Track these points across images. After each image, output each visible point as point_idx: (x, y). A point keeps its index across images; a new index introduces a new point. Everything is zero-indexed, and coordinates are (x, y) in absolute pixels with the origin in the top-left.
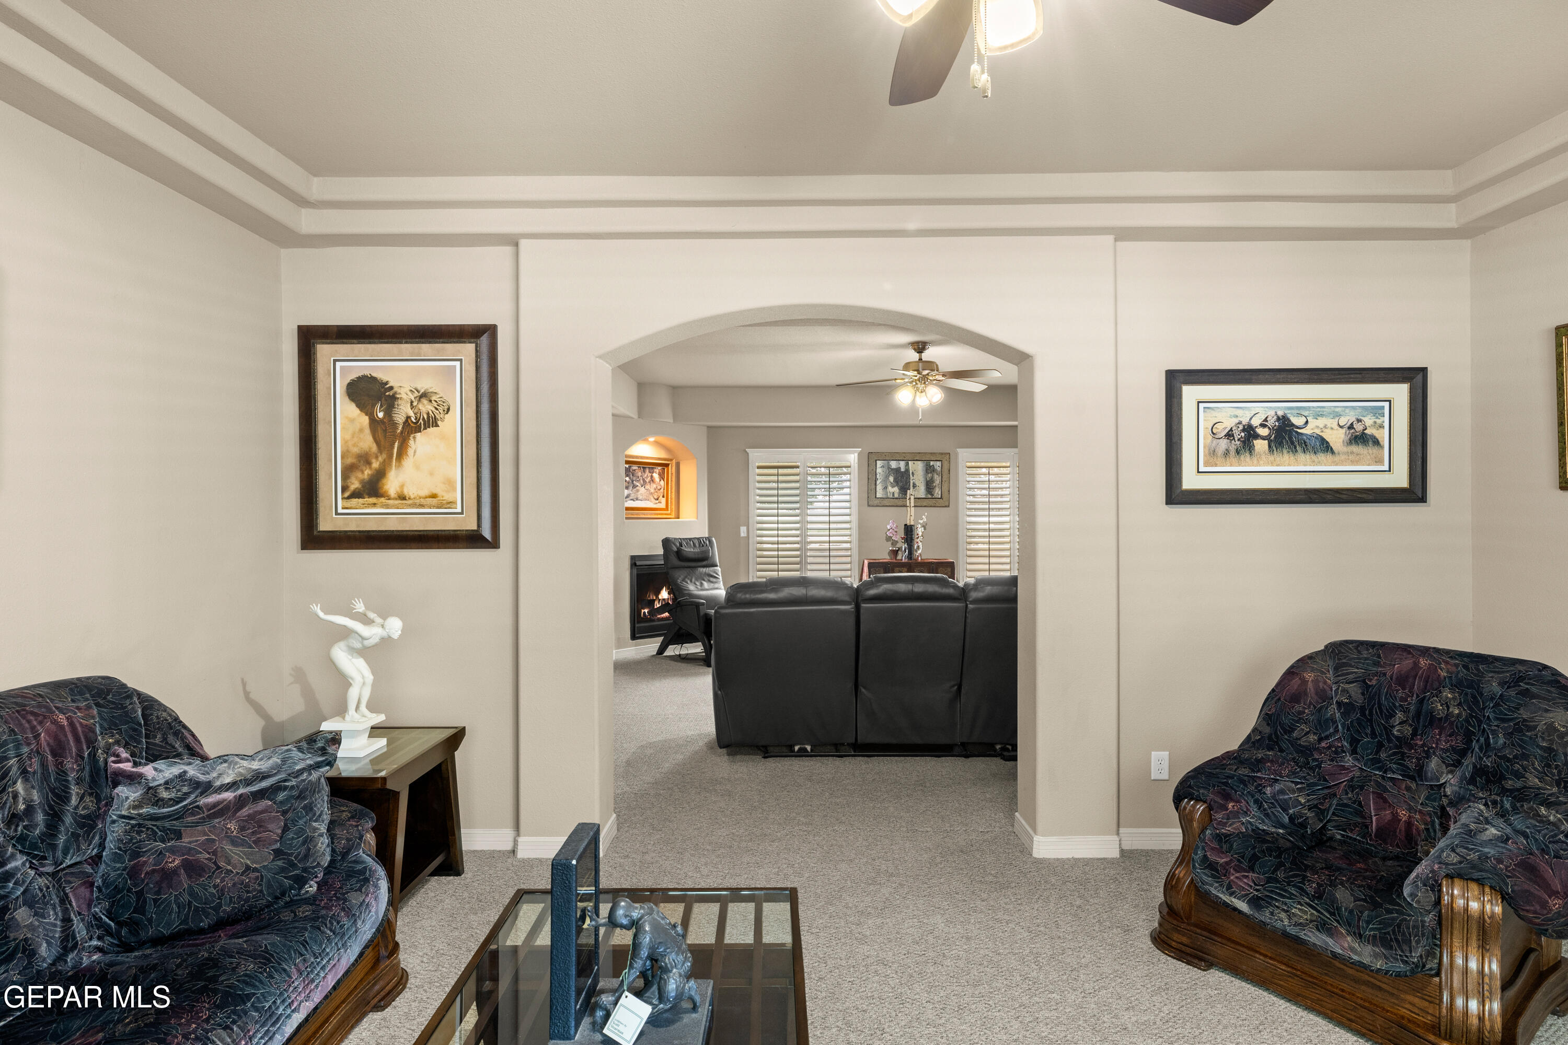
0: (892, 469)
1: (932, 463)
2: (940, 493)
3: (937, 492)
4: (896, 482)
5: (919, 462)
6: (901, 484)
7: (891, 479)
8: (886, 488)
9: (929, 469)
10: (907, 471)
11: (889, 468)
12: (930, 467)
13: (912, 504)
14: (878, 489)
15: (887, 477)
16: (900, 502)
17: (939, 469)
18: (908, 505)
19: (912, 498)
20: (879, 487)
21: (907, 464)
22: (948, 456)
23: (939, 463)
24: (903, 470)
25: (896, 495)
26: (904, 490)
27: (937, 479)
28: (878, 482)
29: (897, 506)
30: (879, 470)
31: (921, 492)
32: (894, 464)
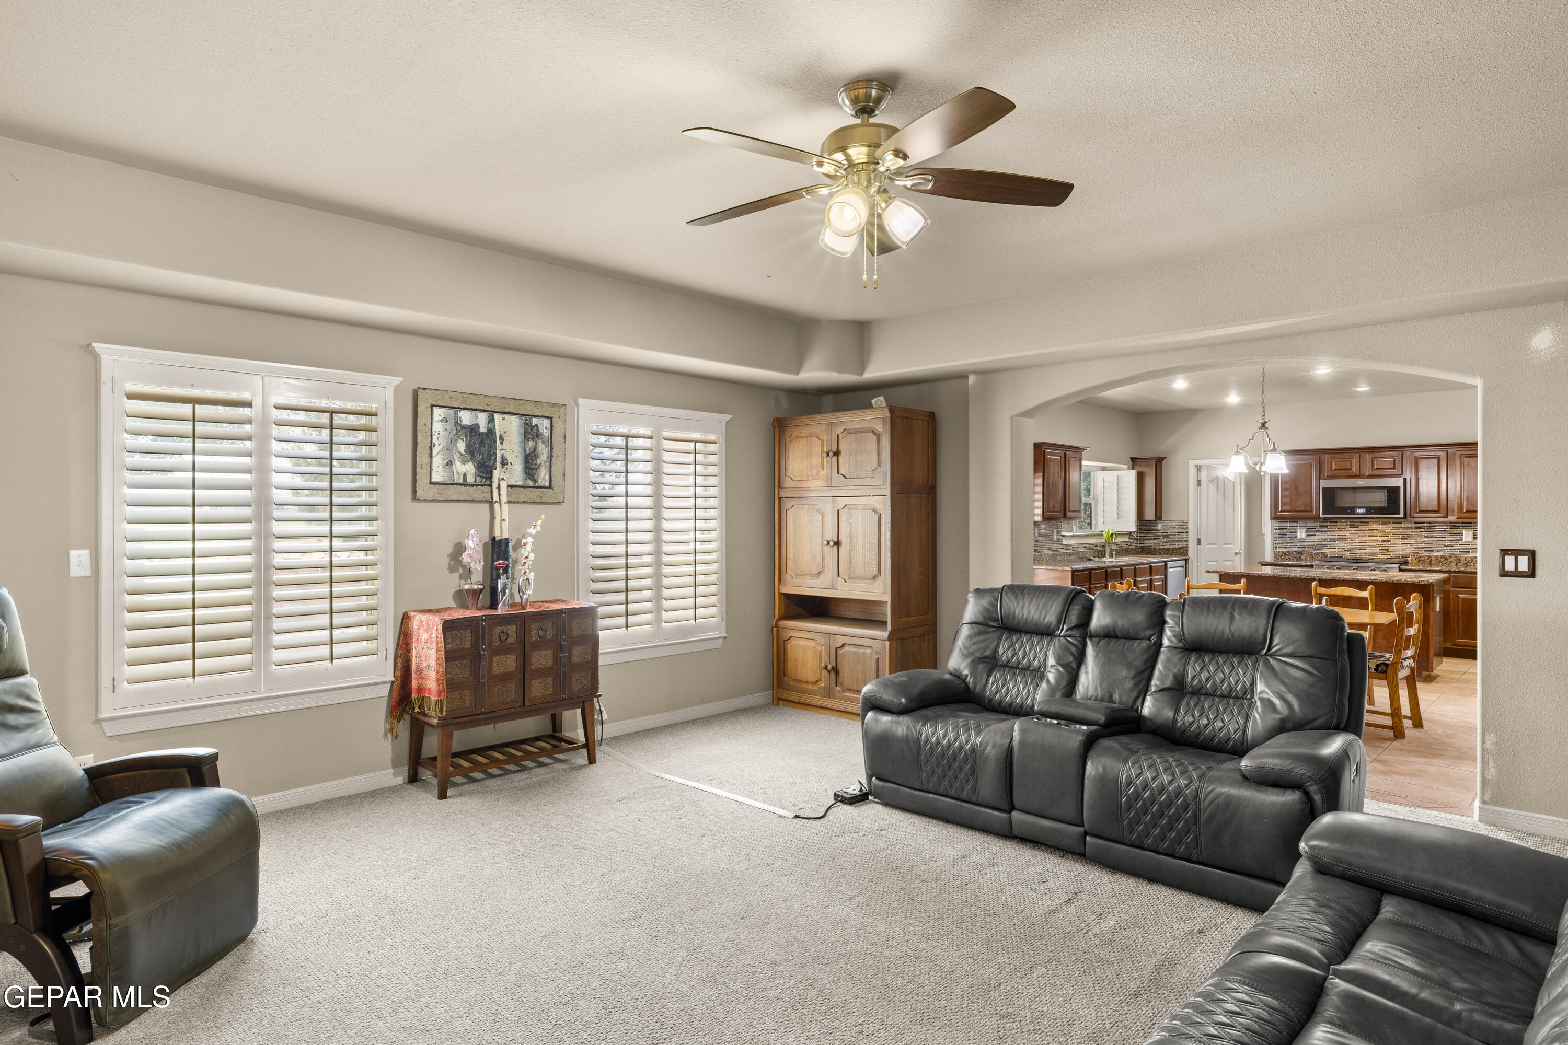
0: (464, 427)
1: (535, 421)
2: (547, 477)
3: (543, 477)
4: (471, 452)
5: (513, 417)
6: (479, 458)
7: (461, 446)
8: (450, 464)
9: (530, 432)
10: (491, 432)
11: (457, 423)
12: (532, 427)
13: (504, 498)
14: (434, 467)
15: (452, 442)
16: (478, 493)
17: (546, 433)
18: (496, 498)
19: (504, 485)
20: (438, 462)
21: (491, 420)
22: (562, 410)
23: (546, 423)
24: (483, 429)
25: (470, 480)
26: (486, 470)
27: (543, 451)
28: (435, 451)
29: (473, 501)
30: (438, 427)
31: (516, 473)
32: (466, 418)
